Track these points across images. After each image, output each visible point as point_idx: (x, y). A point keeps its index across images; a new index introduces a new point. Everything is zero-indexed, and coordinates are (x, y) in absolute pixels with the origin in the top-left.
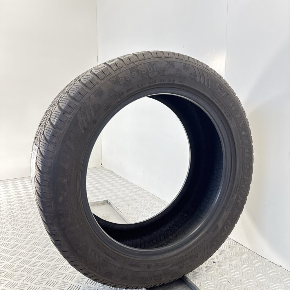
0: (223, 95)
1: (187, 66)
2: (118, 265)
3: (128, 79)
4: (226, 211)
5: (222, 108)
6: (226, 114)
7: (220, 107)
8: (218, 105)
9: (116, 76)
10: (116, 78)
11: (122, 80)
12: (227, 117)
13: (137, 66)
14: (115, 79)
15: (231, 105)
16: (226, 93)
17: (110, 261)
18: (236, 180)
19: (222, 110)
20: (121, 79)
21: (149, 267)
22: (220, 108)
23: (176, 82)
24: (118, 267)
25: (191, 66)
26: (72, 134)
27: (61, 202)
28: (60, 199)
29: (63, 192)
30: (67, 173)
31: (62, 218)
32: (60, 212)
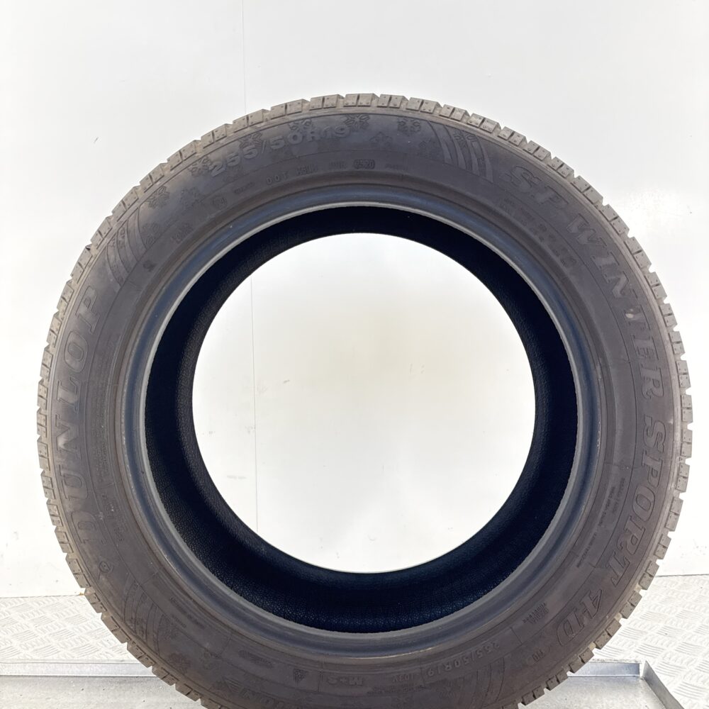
0: (541, 198)
1: (409, 124)
2: (207, 645)
3: (234, 164)
4: (578, 566)
5: (541, 239)
6: (558, 255)
7: (536, 233)
8: (526, 229)
9: (205, 158)
10: (203, 163)
11: (215, 166)
12: (564, 264)
13: (259, 132)
14: (199, 165)
15: (574, 229)
16: (550, 194)
17: (185, 626)
18: (615, 470)
19: (545, 245)
20: (214, 164)
21: (299, 675)
22: (536, 238)
23: (380, 168)
24: (205, 648)
25: (423, 124)
26: (91, 293)
27: (63, 447)
28: (61, 442)
29: (68, 425)
30: (77, 382)
31: (65, 487)
32: (62, 472)
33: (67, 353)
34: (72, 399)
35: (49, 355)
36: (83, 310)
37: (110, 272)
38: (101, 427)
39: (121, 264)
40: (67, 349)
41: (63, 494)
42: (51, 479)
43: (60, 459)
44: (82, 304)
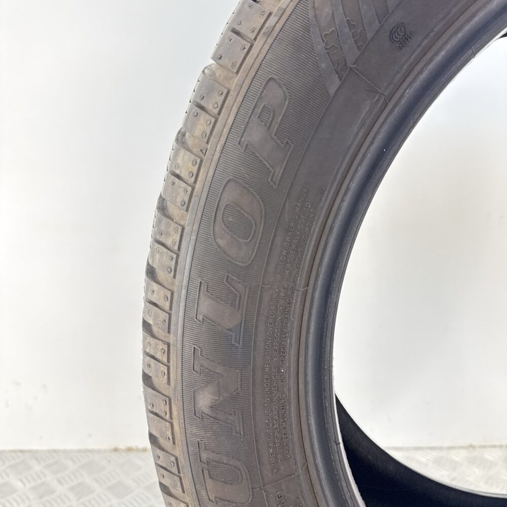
26: (275, 95)
27: (207, 411)
28: (205, 400)
29: (219, 369)
30: (240, 287)
31: (209, 482)
32: (204, 456)
33: (220, 226)
34: (229, 320)
35: (173, 225)
36: (256, 134)
37: (320, 47)
38: (279, 371)
39: (347, 30)
40: (219, 216)
41: (203, 493)
42: (177, 459)
43: (202, 433)
44: (255, 119)
